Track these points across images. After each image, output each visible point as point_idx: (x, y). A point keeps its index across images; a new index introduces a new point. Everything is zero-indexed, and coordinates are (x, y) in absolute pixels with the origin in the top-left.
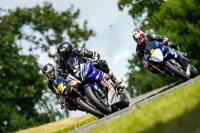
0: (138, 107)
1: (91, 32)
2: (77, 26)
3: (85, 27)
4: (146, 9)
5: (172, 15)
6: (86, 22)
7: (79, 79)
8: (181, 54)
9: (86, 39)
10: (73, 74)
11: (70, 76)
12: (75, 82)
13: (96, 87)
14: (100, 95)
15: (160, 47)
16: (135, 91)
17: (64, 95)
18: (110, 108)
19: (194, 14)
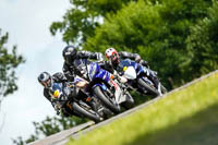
0: (72, 140)
1: (20, 58)
2: (5, 52)
3: (14, 52)
4: (80, 33)
5: (107, 39)
6: (15, 48)
7: (88, 79)
8: (153, 73)
9: (15, 66)
10: (81, 75)
11: (78, 77)
12: (83, 83)
13: (104, 87)
14: (109, 94)
15: (133, 65)
16: (68, 123)
17: (60, 101)
18: (119, 107)
19: (133, 39)
